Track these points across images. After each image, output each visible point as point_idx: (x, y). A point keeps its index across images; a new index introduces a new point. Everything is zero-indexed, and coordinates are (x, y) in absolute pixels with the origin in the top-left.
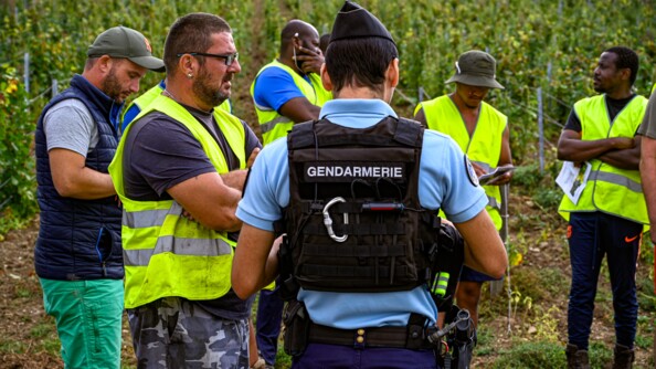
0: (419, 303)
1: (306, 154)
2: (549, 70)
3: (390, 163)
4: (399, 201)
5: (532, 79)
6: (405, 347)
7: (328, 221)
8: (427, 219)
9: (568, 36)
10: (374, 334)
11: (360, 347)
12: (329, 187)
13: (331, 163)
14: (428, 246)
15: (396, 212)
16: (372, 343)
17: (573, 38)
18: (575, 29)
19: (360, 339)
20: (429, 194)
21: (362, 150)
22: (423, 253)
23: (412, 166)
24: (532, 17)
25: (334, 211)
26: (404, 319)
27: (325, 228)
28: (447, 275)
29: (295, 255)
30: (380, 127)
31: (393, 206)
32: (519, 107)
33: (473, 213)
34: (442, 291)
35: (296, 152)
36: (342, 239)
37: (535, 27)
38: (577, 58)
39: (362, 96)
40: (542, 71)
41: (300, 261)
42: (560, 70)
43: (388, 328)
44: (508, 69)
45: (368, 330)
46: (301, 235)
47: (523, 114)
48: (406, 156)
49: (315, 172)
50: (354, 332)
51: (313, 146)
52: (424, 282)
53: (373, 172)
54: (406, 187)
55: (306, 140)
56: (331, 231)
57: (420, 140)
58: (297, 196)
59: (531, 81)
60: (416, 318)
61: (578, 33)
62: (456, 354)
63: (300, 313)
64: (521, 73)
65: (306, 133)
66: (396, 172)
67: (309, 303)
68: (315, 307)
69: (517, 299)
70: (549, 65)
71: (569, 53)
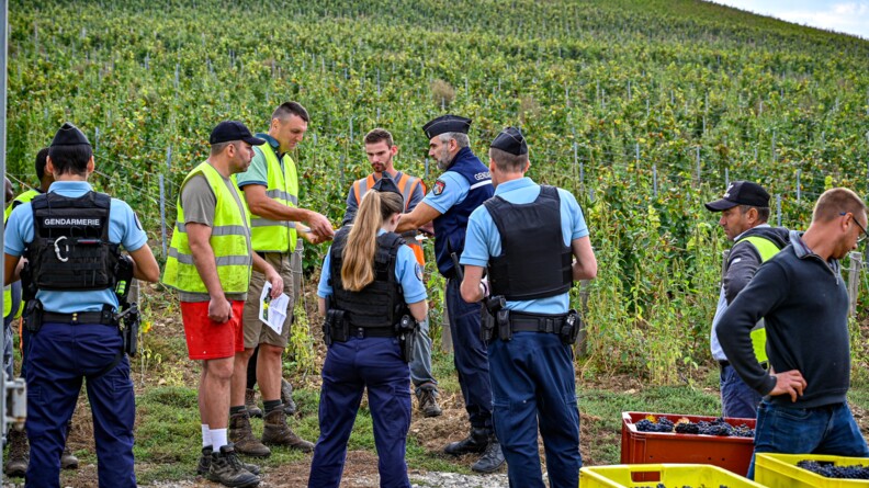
0: (107, 297)
1: (44, 212)
2: (168, 155)
3: (92, 217)
4: (97, 238)
5: (150, 164)
6: (101, 323)
7: (57, 250)
8: (113, 249)
9: (187, 115)
10: (82, 316)
11: (75, 324)
12: (57, 231)
13: (58, 217)
14: (114, 264)
15: (96, 245)
16: (82, 321)
17: (193, 117)
18: (195, 105)
19: (75, 319)
20: (114, 235)
21: (77, 210)
22: (111, 268)
23: (104, 219)
24: (144, 91)
25: (61, 244)
26: (100, 307)
27: (55, 254)
28: (124, 282)
29: (35, 270)
30: (86, 197)
31: (94, 241)
32: (140, 193)
33: (139, 246)
34: (122, 291)
35: (38, 211)
36: (65, 260)
37: (149, 102)
38: (198, 141)
39: (75, 179)
40: (160, 156)
41: (39, 273)
42: (180, 156)
43: (90, 312)
44: (122, 153)
45: (79, 313)
46: (41, 258)
47: (144, 200)
48: (102, 213)
49: (49, 222)
50: (71, 315)
51: (47, 207)
52: (111, 286)
53: (83, 222)
54: (101, 231)
55: (43, 204)
56: (59, 255)
57: (109, 204)
58: (38, 236)
59: (148, 166)
60: (108, 307)
61: (198, 110)
62: (130, 328)
63: (37, 306)
64: (138, 157)
65: (42, 200)
66: (96, 222)
67: (42, 300)
68: (48, 301)
69: (149, 356)
70: (168, 149)
71: (188, 135)
